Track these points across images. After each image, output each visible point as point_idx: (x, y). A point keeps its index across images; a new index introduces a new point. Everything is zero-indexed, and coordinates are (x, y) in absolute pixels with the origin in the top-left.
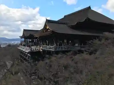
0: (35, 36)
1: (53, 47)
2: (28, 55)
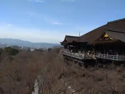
0: (88, 44)
1: (115, 57)
2: (79, 61)
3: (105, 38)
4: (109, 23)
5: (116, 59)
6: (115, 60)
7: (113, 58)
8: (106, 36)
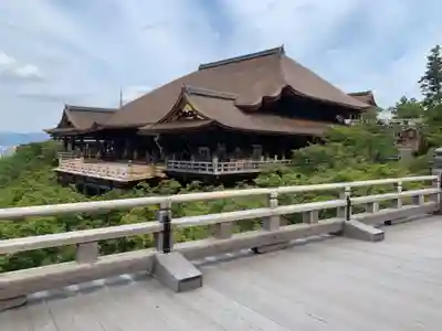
1: (210, 165)
3: (185, 114)
4: (202, 68)
5: (212, 170)
6: (210, 173)
7: (204, 169)
8: (187, 109)
